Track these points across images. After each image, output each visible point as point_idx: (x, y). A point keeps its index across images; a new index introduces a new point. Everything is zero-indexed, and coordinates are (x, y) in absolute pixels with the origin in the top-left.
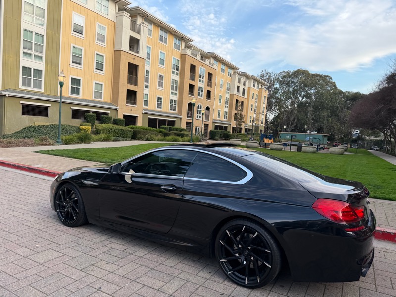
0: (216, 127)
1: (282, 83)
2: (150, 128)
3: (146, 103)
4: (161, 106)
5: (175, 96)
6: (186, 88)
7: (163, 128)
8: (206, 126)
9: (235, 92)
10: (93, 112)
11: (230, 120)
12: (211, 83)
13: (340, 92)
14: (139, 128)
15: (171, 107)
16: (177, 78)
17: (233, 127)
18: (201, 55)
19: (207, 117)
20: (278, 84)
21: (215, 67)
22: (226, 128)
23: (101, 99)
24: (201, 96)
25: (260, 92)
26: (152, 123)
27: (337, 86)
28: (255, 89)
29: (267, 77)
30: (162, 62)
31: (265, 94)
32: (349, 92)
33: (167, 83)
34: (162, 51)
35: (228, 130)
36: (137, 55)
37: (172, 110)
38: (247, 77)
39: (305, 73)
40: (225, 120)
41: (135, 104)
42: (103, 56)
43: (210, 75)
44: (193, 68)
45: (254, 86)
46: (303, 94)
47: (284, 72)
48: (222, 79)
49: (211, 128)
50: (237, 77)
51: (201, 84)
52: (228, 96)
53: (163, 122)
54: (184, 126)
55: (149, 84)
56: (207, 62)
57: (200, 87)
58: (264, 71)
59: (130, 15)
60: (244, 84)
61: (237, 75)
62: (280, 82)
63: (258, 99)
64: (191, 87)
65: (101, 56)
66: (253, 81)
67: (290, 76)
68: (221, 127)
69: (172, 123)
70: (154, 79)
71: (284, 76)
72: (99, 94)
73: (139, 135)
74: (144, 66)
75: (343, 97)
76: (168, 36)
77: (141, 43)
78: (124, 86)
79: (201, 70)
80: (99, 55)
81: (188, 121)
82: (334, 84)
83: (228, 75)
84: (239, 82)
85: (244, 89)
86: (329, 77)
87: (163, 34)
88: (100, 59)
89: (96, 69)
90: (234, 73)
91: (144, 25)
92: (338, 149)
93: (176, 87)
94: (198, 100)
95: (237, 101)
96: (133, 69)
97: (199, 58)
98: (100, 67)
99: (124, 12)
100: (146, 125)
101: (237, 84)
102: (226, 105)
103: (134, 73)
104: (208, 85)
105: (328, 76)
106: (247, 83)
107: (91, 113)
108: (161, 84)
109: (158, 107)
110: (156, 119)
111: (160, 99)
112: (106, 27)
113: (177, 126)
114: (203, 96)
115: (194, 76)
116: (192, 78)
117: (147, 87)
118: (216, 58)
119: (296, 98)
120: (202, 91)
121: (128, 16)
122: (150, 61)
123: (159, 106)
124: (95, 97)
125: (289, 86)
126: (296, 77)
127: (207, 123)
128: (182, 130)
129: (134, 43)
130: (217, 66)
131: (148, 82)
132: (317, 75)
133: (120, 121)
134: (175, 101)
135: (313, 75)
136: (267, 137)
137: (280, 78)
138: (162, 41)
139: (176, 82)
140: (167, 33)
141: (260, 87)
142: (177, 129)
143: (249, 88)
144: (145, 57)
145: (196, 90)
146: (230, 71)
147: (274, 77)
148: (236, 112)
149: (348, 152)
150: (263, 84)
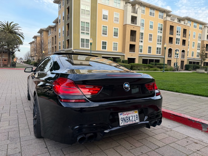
0: (190, 63)
2: (143, 64)
3: (141, 51)
4: (151, 51)
5: (160, 45)
6: (167, 39)
7: (151, 64)
8: (182, 62)
9: (206, 39)
12: (186, 35)
14: (136, 64)
15: (157, 52)
16: (161, 35)
17: (204, 62)
18: (177, 19)
19: (183, 56)
21: (188, 25)
22: (198, 63)
23: (117, 50)
24: (178, 44)
26: (145, 61)
30: (151, 27)
33: (155, 39)
34: (151, 21)
35: (200, 64)
36: (135, 25)
37: (158, 53)
40: (198, 58)
41: (134, 52)
43: (185, 31)
44: (172, 28)
48: (193, 31)
49: (186, 63)
51: (178, 36)
52: (200, 42)
53: (152, 61)
54: (166, 63)
55: (143, 40)
56: (182, 22)
57: (177, 39)
59: (131, 4)
61: (207, 28)
64: (171, 39)
65: (117, 29)
68: (194, 63)
69: (158, 61)
70: (146, 37)
72: (115, 48)
73: (134, 68)
74: (139, 30)
76: (154, 12)
77: (138, 18)
78: (129, 42)
79: (179, 28)
81: (169, 59)
83: (200, 29)
87: (152, 11)
88: (116, 31)
89: (114, 36)
90: (204, 27)
91: (140, 8)
93: (161, 40)
94: (176, 46)
95: (207, 45)
96: (133, 33)
97: (176, 21)
98: (116, 34)
99: (128, 4)
100: (141, 63)
101: (207, 34)
102: (199, 48)
103: (134, 35)
104: (183, 37)
107: (111, 58)
108: (150, 39)
109: (148, 53)
110: (147, 59)
111: (150, 48)
112: (119, 13)
113: (161, 62)
114: (180, 43)
115: (173, 32)
117: (142, 42)
118: (189, 19)
120: (179, 40)
121: (130, 6)
122: (144, 27)
123: (150, 51)
124: (113, 50)
127: (183, 60)
128: (166, 65)
129: (134, 19)
131: (142, 39)
133: (126, 61)
134: (160, 48)
138: (151, 15)
139: (161, 37)
140: (154, 10)
142: (161, 64)
144: (140, 25)
145: (174, 40)
146: (201, 26)
148: (207, 52)
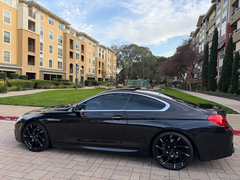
0: (88, 78)
1: (124, 52)
2: (45, 80)
3: (41, 64)
4: (52, 66)
5: (61, 59)
6: (68, 54)
7: (54, 80)
8: (82, 78)
9: (98, 57)
10: (4, 71)
11: (96, 74)
12: (84, 51)
13: (154, 57)
14: (38, 81)
15: (59, 66)
16: (61, 47)
17: (98, 78)
18: (76, 33)
19: (82, 72)
21: (85, 41)
22: (94, 79)
23: (9, 62)
24: (78, 59)
25: (112, 57)
26: (46, 77)
27: (152, 53)
28: (109, 55)
29: (115, 48)
30: (51, 37)
31: (115, 58)
32: (158, 57)
33: (55, 51)
34: (51, 31)
35: (96, 80)
36: (34, 32)
37: (59, 68)
38: (104, 48)
39: (136, 46)
40: (93, 74)
41: (34, 65)
42: (9, 33)
43: (83, 46)
44: (71, 41)
45: (109, 53)
46: (135, 58)
47: (124, 45)
48: (89, 49)
49: (85, 79)
50: (99, 48)
51: (77, 51)
52: (94, 59)
53: (53, 76)
54: (68, 78)
55: (43, 52)
56: (80, 38)
57: (77, 54)
58: (113, 45)
59: (28, 6)
60: (103, 52)
61: (99, 47)
62: (122, 51)
63: (112, 61)
64: (71, 53)
65: (8, 32)
66: (108, 50)
67: (128, 48)
68: (91, 78)
69: (60, 77)
70: (46, 49)
71: (124, 48)
72: (7, 59)
73: (39, 86)
74: (39, 40)
75: (156, 59)
76: (54, 21)
77: (36, 25)
78: (26, 53)
79: (77, 43)
80: (6, 32)
81: (71, 75)
82: (150, 53)
83: (93, 46)
84: (100, 51)
85: (103, 55)
86: (148, 48)
87: (51, 19)
88: (7, 35)
89: (4, 41)
90: (97, 45)
91: (38, 13)
92: (158, 88)
93: (61, 53)
94: (76, 61)
95: (100, 62)
96: (31, 42)
97: (75, 35)
98: (7, 40)
99: (24, 3)
100: (43, 79)
101: (99, 52)
102: (94, 65)
103: (32, 44)
104: (82, 52)
105: (147, 48)
106: (105, 52)
107: (2, 72)
108: (51, 52)
109: (50, 67)
110: (49, 75)
111: (50, 61)
112: (11, 13)
113: (63, 78)
114: (79, 59)
115: (73, 46)
116: (72, 47)
117: (41, 53)
118: (85, 36)
119: (131, 60)
120: (78, 56)
121: (27, 7)
122: (43, 37)
123: (51, 65)
124: (4, 61)
125: (127, 54)
126: (131, 48)
127: (83, 76)
128: (67, 81)
129: (31, 24)
130: (86, 40)
131: (42, 50)
132: (142, 47)
133: (24, 76)
134: (61, 63)
135: (140, 48)
136: (119, 83)
137: (122, 49)
138: (51, 24)
139: (61, 50)
140: (53, 19)
141: (112, 54)
142: (64, 81)
143: (106, 55)
144: (39, 34)
145: (74, 55)
146: (94, 44)
147: (118, 48)
148: (99, 69)
149: (162, 89)
150: (113, 52)
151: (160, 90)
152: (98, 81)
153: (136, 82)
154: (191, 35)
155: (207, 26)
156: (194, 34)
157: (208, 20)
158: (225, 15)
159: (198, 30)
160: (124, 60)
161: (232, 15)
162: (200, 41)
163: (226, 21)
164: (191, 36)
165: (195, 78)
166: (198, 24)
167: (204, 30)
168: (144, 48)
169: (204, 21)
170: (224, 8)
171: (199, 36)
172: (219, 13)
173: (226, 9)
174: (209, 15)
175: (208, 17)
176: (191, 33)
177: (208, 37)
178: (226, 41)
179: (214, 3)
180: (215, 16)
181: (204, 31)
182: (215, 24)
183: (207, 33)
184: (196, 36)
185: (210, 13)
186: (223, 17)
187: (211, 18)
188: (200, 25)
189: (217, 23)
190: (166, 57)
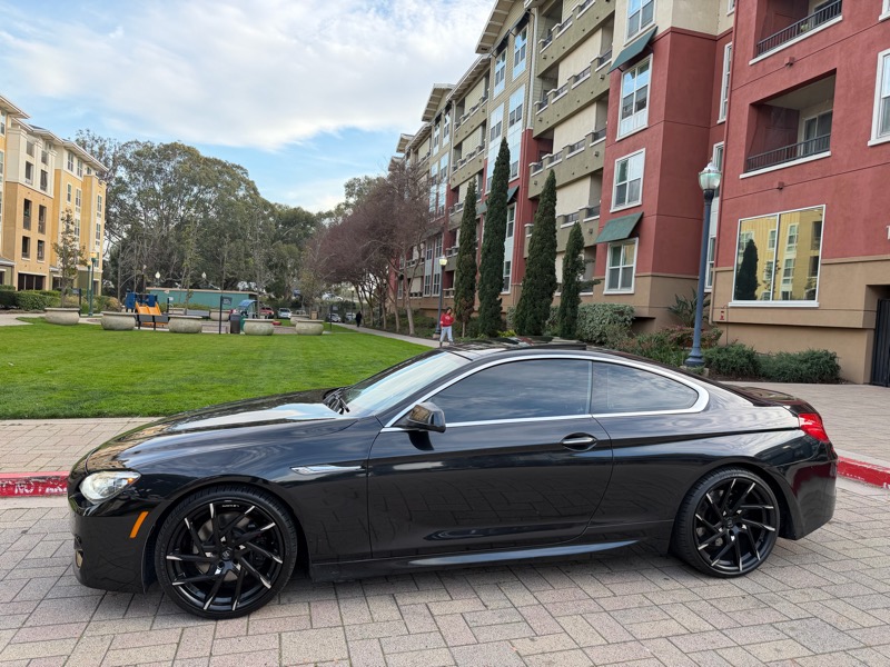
1: (136, 170)
9: (22, 178)
13: (266, 205)
17: (20, 275)
20: (123, 169)
25: (86, 184)
27: (259, 190)
28: (73, 177)
29: (96, 148)
31: (99, 190)
32: (280, 207)
35: (6, 282)
38: (50, 141)
39: (190, 152)
45: (70, 167)
46: (186, 199)
47: (136, 142)
50: (24, 139)
58: (85, 132)
60: (44, 160)
61: (24, 133)
62: (128, 165)
63: (83, 202)
66: (66, 154)
67: (154, 156)
71: (139, 154)
75: (272, 214)
82: (251, 186)
84: (30, 151)
85: (44, 173)
86: (242, 168)
90: (13, 125)
92: (314, 325)
95: (27, 203)
101: (24, 158)
105: (238, 167)
106: (52, 157)
119: (173, 208)
125: (152, 179)
126: (169, 159)
132: (216, 162)
136: (142, 302)
137: (128, 157)
141: (85, 172)
143: (58, 172)
146: (1, 118)
147: (113, 151)
148: (26, 233)
149: (325, 329)
150: (91, 166)
151: (320, 334)
152: (20, 287)
153: (230, 299)
154: (400, 145)
155: (458, 126)
156: (413, 146)
157: (461, 105)
158: (517, 99)
159: (426, 134)
160: (138, 204)
161: (541, 106)
162: (435, 170)
163: (521, 121)
164: (399, 151)
165: (416, 294)
166: (426, 112)
167: (448, 136)
168: (224, 165)
169: (448, 108)
170: (514, 78)
171: (429, 154)
172: (498, 90)
173: (521, 85)
174: (465, 90)
175: (460, 95)
176: (403, 141)
177: (462, 162)
178: (519, 183)
179: (486, 56)
180: (484, 99)
181: (446, 140)
182: (484, 124)
183: (458, 147)
184: (417, 153)
185: (469, 85)
186: (513, 107)
187: (472, 100)
188: (433, 116)
189: (492, 123)
190: (310, 211)
